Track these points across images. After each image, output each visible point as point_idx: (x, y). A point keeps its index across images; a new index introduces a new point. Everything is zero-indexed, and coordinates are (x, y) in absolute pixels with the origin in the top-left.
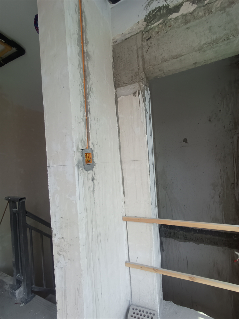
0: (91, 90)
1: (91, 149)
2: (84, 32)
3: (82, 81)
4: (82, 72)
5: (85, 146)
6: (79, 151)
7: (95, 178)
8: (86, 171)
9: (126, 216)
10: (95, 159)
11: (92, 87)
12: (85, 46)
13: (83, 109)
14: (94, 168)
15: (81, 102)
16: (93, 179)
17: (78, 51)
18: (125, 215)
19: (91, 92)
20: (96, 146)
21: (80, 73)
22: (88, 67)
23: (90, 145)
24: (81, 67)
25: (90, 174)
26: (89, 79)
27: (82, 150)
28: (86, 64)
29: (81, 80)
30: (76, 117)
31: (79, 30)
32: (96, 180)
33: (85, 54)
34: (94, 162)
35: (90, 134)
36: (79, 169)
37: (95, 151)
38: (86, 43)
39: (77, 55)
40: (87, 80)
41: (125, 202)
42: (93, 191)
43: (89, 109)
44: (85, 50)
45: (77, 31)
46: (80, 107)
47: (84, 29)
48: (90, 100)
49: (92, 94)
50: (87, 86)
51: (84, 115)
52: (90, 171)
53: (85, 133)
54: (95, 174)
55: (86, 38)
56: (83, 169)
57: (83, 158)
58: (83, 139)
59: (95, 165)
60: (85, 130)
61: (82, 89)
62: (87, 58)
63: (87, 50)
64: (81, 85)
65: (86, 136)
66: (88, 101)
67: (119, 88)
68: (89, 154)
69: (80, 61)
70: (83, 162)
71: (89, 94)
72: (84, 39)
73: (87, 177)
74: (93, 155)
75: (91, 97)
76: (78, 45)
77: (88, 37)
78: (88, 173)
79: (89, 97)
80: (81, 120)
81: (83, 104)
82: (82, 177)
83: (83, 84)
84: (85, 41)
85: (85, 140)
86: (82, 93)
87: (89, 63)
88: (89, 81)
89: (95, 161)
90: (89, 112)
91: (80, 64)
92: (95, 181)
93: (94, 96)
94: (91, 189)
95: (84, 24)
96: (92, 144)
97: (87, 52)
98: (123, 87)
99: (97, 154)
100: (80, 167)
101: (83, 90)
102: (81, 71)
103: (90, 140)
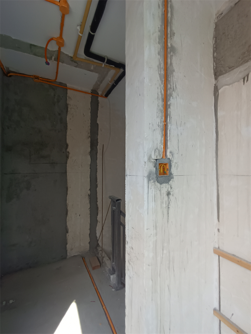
0: (174, 90)
1: (169, 159)
2: (169, 24)
3: (162, 83)
4: (163, 72)
5: (160, 155)
6: (152, 161)
7: (172, 193)
8: (159, 184)
9: (219, 248)
10: (174, 170)
11: (176, 86)
12: (169, 41)
13: (160, 115)
14: (171, 182)
15: (159, 107)
16: (168, 194)
17: (159, 49)
18: (217, 247)
19: (173, 92)
20: (176, 156)
21: (159, 74)
22: (171, 64)
23: (167, 155)
24: (162, 66)
25: (165, 187)
26: (173, 77)
27: (155, 161)
28: (169, 60)
29: (160, 82)
30: (151, 124)
31: (161, 26)
32: (173, 195)
33: (169, 49)
34: (171, 174)
35: (169, 141)
36: (150, 181)
37: (175, 161)
38: (171, 36)
39: (157, 55)
40: (169, 79)
41: (218, 230)
42: (167, 208)
43: (169, 112)
44: (169, 45)
45: (159, 27)
46: (157, 113)
47: (169, 21)
48: (172, 101)
49: (174, 94)
50: (168, 87)
51: (161, 121)
52: (164, 185)
53: (161, 141)
54: (171, 188)
55: (171, 30)
56: (155, 182)
57: (156, 169)
58: (158, 148)
59: (173, 178)
60: (162, 137)
61: (161, 92)
62: (171, 54)
63: (171, 45)
64: (159, 88)
65: (162, 145)
66: (169, 103)
67: (222, 76)
68: (166, 164)
69: (161, 60)
70: (156, 174)
71: (171, 95)
72: (169, 32)
73: (160, 191)
74: (170, 166)
75: (173, 98)
76: (159, 43)
77: (174, 28)
78: (162, 186)
79: (170, 98)
80: (157, 126)
81: (162, 108)
82: (154, 190)
83: (162, 86)
84: (169, 35)
85: (161, 148)
86: (160, 96)
87: (174, 58)
88: (172, 80)
89: (172, 172)
90: (169, 116)
91: (160, 64)
92: (171, 196)
93: (177, 97)
94: (164, 205)
95: (169, 15)
96: (171, 152)
97: (172, 47)
98: (227, 74)
99: (176, 165)
100: (151, 179)
101: (163, 92)
102: (161, 71)
103: (168, 148)
